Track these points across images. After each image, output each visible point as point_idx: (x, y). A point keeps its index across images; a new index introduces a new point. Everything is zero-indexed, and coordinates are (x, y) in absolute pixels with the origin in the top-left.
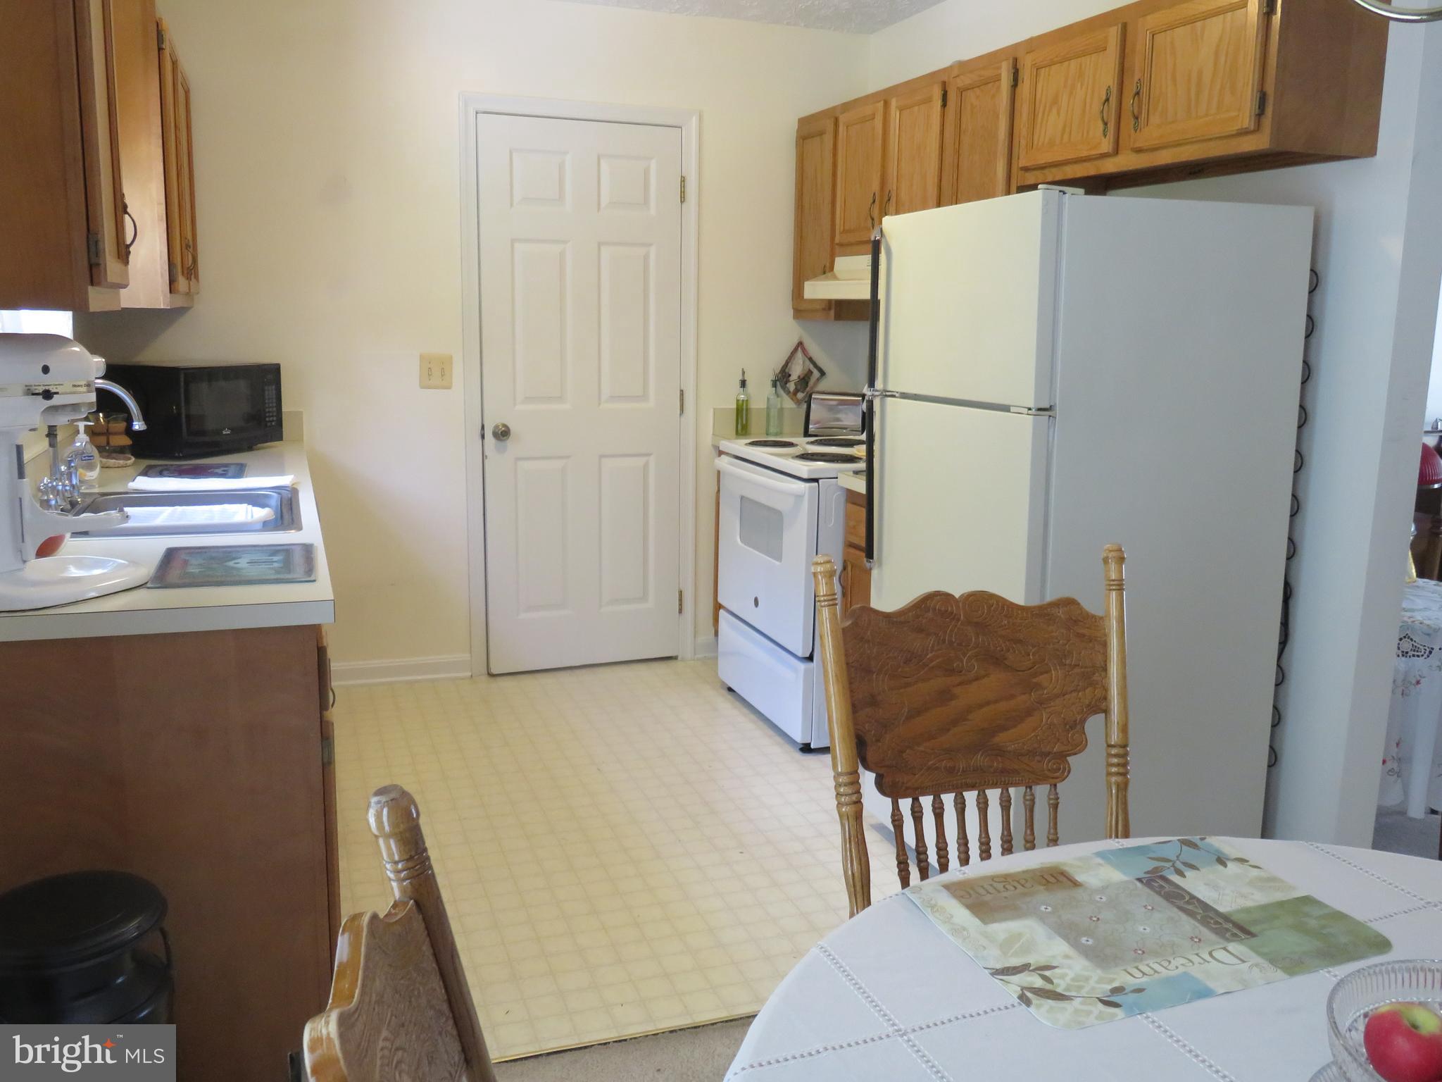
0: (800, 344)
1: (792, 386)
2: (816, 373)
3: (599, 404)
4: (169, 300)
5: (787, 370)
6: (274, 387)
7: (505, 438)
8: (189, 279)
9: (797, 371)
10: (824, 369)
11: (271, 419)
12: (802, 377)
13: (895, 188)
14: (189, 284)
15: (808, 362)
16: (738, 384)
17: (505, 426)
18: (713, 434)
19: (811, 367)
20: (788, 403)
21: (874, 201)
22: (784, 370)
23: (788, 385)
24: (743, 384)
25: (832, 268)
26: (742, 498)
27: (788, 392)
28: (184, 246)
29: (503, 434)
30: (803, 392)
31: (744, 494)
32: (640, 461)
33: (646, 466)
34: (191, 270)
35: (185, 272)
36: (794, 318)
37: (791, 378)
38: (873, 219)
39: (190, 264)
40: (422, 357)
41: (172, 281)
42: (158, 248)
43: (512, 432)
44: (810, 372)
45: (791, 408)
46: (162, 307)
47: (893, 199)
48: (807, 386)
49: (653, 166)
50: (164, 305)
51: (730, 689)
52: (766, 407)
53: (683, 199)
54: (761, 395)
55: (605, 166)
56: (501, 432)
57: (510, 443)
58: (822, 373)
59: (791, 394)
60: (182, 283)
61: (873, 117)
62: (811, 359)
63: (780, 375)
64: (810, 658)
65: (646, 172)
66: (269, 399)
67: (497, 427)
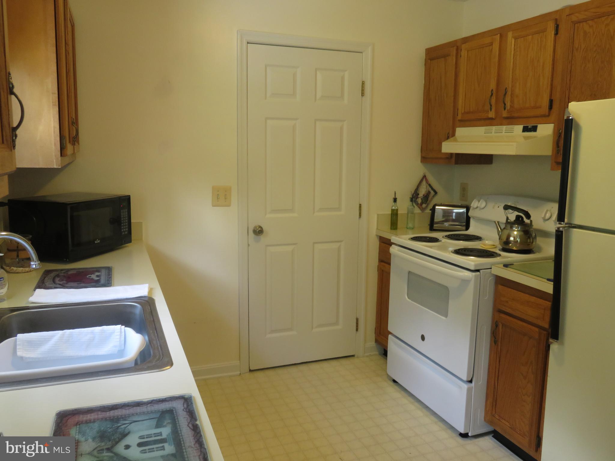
0: (425, 177)
1: (419, 201)
2: (432, 193)
3: (314, 212)
4: (60, 162)
5: (417, 192)
6: (126, 210)
7: (260, 234)
8: (74, 144)
9: (422, 191)
10: (436, 190)
11: (125, 230)
12: (425, 195)
13: (510, 86)
14: (74, 147)
15: (428, 186)
16: (392, 200)
17: (260, 227)
18: (377, 229)
19: (430, 189)
20: (417, 210)
21: (492, 94)
22: (416, 192)
23: (417, 200)
24: (395, 200)
25: (453, 135)
26: (409, 272)
27: (417, 204)
28: (70, 122)
29: (259, 231)
30: (425, 204)
31: (411, 270)
32: (335, 246)
33: (339, 249)
34: (75, 138)
35: (71, 140)
36: (421, 162)
37: (419, 196)
38: (491, 105)
39: (74, 135)
40: (214, 188)
41: (63, 148)
42: (52, 125)
43: (264, 230)
44: (429, 192)
45: (419, 213)
46: (55, 167)
47: (509, 93)
48: (428, 200)
49: (346, 74)
50: (56, 165)
51: (394, 381)
52: (407, 213)
53: (363, 94)
54: (404, 206)
55: (319, 74)
56: (258, 231)
57: (262, 237)
58: (436, 193)
59: (419, 205)
60: (69, 149)
61: (491, 44)
62: (430, 185)
63: (414, 195)
64: (471, 381)
65: (343, 78)
66: (123, 218)
67: (255, 227)
